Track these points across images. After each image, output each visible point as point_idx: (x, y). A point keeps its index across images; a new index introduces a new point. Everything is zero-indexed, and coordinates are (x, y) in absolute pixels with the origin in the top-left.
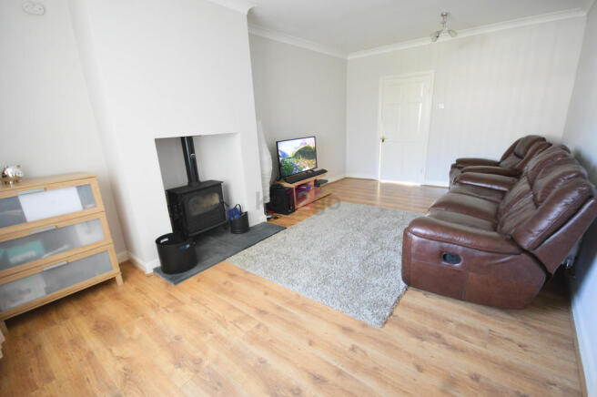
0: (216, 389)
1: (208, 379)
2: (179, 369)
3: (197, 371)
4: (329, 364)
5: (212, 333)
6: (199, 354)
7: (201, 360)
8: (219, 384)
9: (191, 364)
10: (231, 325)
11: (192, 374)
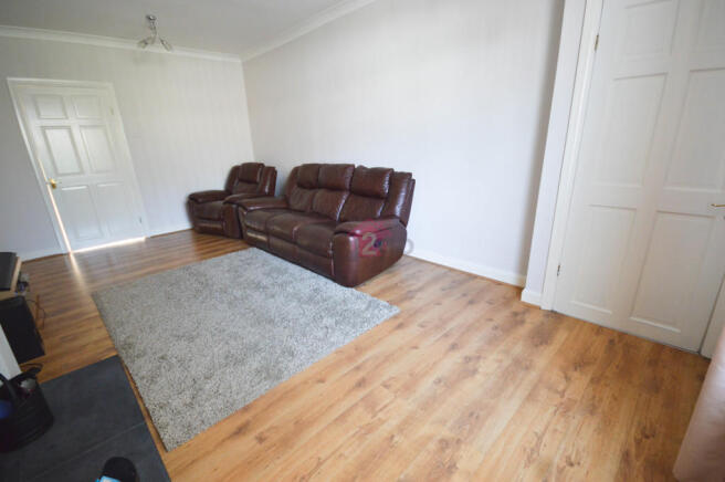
0: (477, 417)
1: (468, 427)
2: (458, 465)
3: (459, 441)
4: (439, 340)
5: (392, 437)
6: (432, 446)
7: (441, 441)
8: (471, 414)
9: (448, 451)
10: (380, 415)
11: (463, 446)
